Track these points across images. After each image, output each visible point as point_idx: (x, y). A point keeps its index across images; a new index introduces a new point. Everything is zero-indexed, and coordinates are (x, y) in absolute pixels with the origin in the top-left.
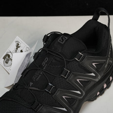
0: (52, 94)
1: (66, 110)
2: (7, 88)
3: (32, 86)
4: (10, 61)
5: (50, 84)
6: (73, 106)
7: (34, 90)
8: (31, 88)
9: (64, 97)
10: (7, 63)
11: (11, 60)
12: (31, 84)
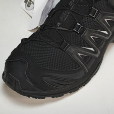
0: (80, 34)
1: (93, 50)
2: (31, 31)
3: (60, 26)
4: (32, 5)
5: (78, 24)
6: (100, 46)
7: (62, 30)
8: (59, 28)
9: (92, 37)
10: (29, 6)
11: (33, 3)
12: (59, 24)
